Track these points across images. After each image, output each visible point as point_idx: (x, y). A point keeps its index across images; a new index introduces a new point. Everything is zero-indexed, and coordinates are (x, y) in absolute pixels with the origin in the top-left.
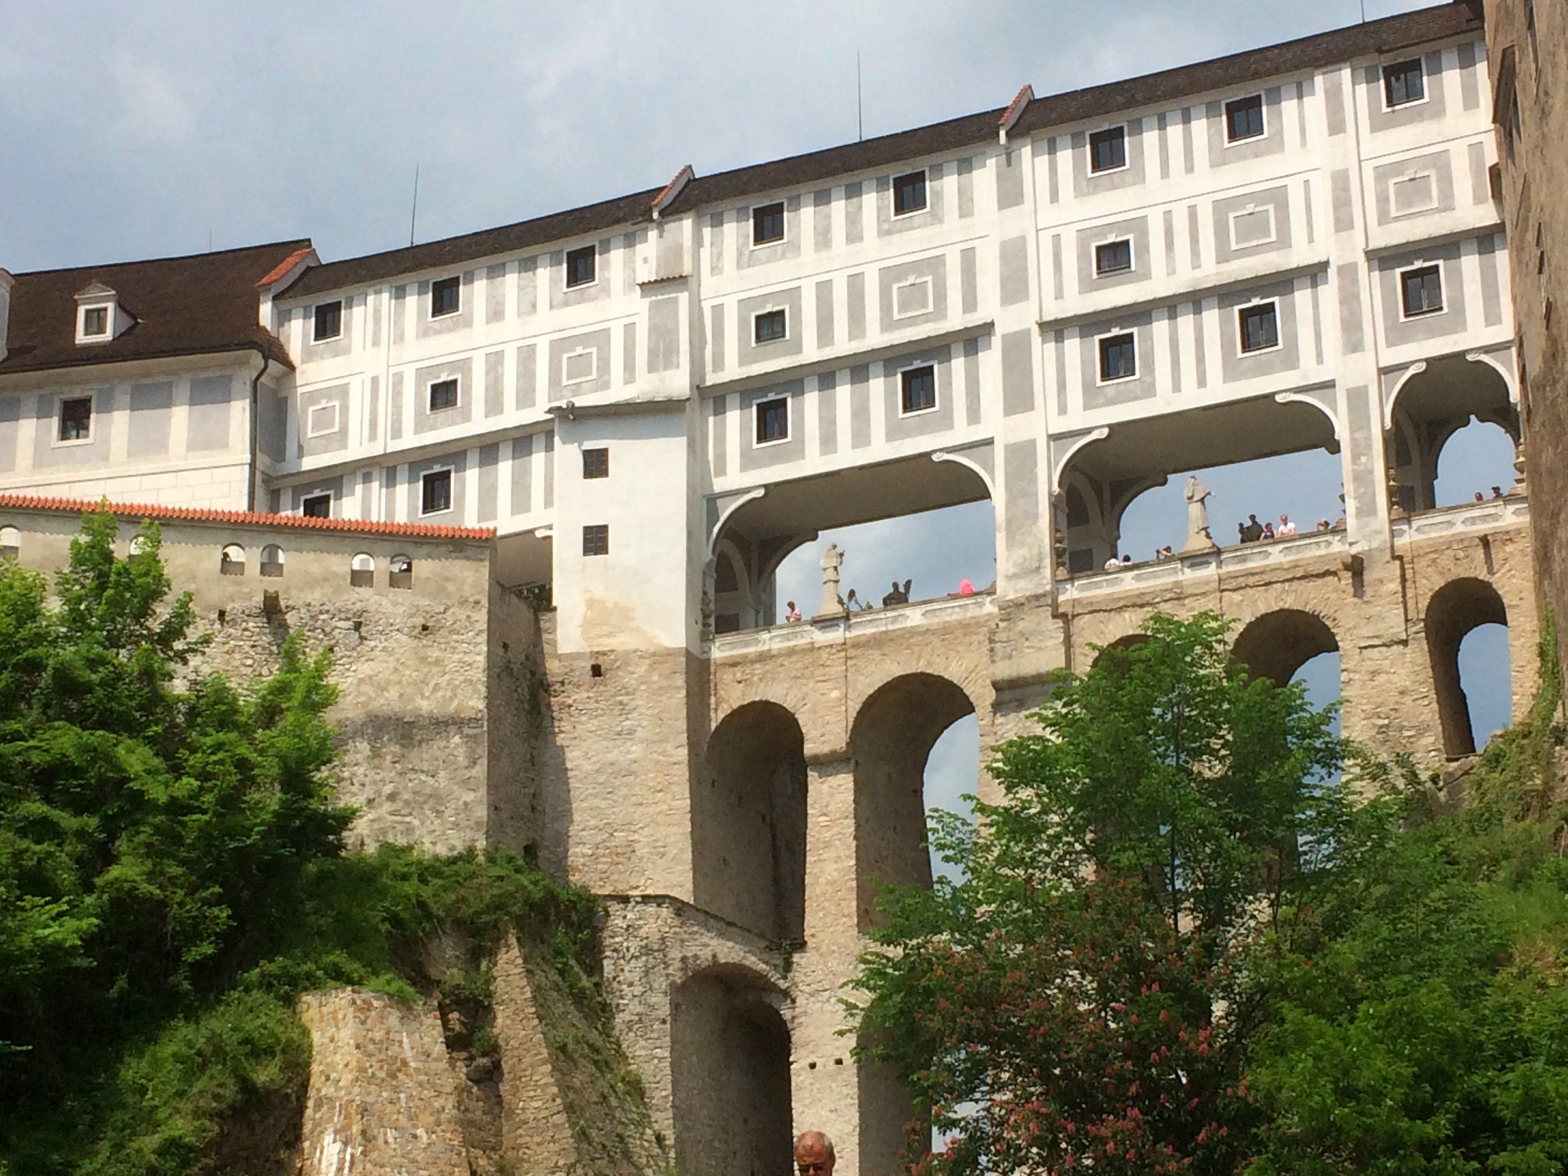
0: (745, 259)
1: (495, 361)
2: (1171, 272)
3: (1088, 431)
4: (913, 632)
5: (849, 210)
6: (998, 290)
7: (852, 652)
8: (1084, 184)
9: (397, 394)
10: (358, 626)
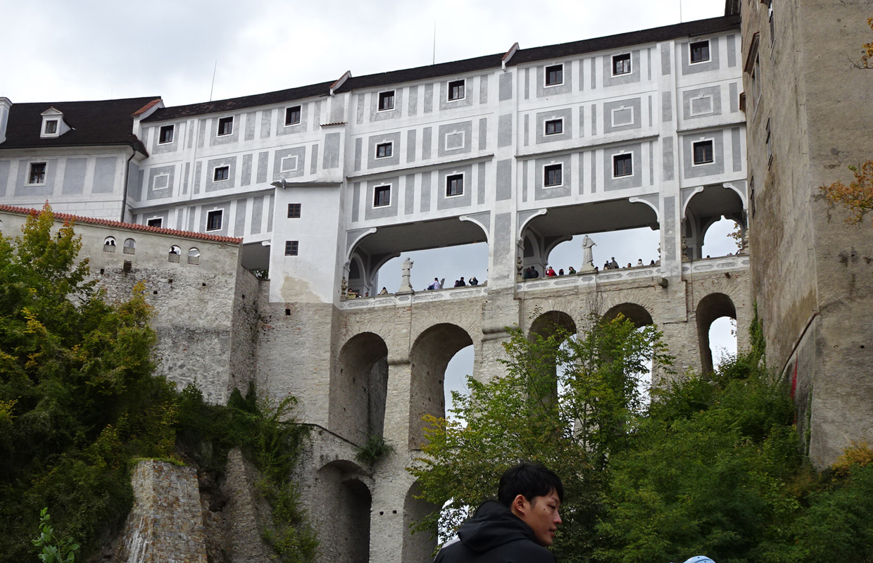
0: (374, 117)
1: (248, 159)
2: (582, 136)
3: (537, 210)
4: (445, 302)
5: (427, 96)
6: (497, 140)
7: (414, 311)
8: (542, 91)
9: (198, 172)
10: (171, 281)
